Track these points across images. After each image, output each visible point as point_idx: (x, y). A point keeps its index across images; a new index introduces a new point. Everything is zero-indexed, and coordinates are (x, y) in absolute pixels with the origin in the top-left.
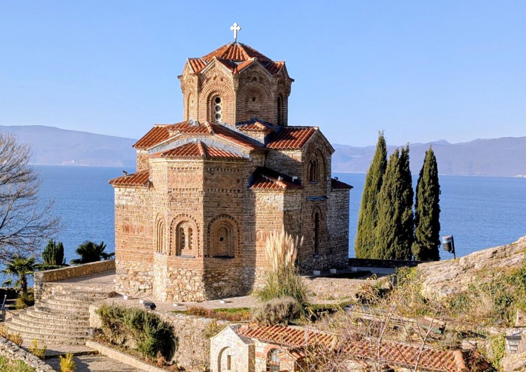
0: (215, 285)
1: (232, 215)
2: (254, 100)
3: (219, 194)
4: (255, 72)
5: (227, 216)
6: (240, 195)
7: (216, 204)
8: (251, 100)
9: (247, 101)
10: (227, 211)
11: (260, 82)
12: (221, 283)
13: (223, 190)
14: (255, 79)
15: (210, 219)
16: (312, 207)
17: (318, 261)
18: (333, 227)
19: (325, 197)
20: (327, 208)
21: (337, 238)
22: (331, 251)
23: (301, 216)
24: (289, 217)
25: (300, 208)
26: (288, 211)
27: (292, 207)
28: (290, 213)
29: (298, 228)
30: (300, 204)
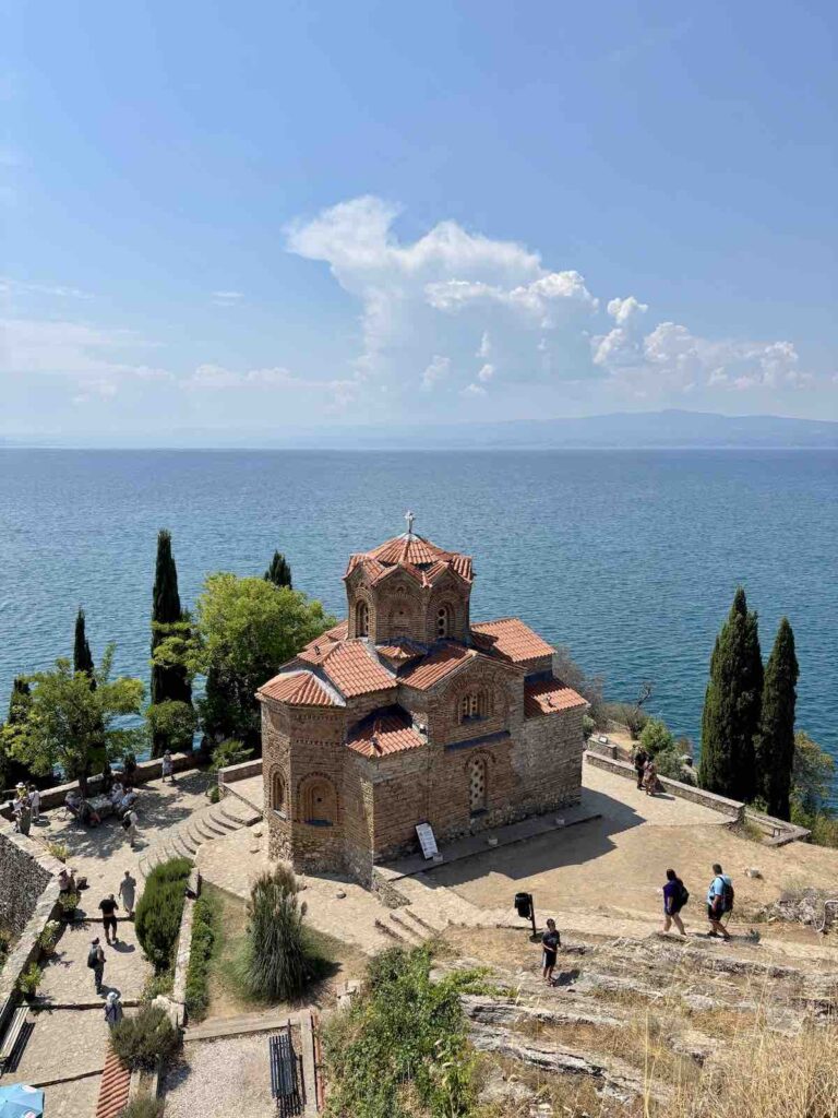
0: (307, 856)
1: (329, 773)
3: (311, 747)
5: (321, 774)
6: (338, 749)
7: (308, 759)
8: (397, 613)
9: (391, 616)
10: (322, 769)
12: (315, 854)
13: (316, 743)
14: (401, 589)
15: (299, 777)
16: (463, 756)
17: (485, 817)
18: (531, 765)
19: (507, 733)
20: (511, 746)
21: (545, 776)
22: (527, 796)
23: (431, 776)
24: (392, 787)
25: (426, 767)
26: (388, 781)
27: (400, 772)
28: (394, 782)
29: (420, 795)
30: (426, 762)
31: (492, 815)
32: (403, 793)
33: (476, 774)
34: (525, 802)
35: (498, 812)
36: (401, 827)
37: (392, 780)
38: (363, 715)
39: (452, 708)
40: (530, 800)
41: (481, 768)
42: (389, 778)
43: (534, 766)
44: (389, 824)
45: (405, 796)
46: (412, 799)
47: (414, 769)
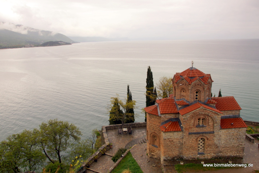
1: (157, 134)
2: (184, 91)
3: (153, 126)
4: (183, 82)
7: (152, 129)
8: (182, 91)
9: (181, 92)
11: (185, 86)
13: (155, 125)
14: (183, 84)
15: (150, 133)
16: (196, 136)
17: (203, 155)
18: (222, 143)
19: (213, 132)
20: (214, 136)
21: (228, 147)
22: (221, 152)
23: (184, 140)
24: (170, 141)
25: (182, 137)
26: (168, 139)
27: (173, 137)
28: (171, 139)
29: (180, 145)
30: (182, 136)
31: (206, 155)
32: (174, 143)
33: (201, 142)
34: (219, 154)
35: (208, 155)
36: (173, 152)
37: (170, 139)
39: (193, 121)
40: (222, 153)
41: (203, 141)
43: (224, 143)
44: (168, 150)
45: (174, 144)
46: (177, 145)
47: (177, 137)
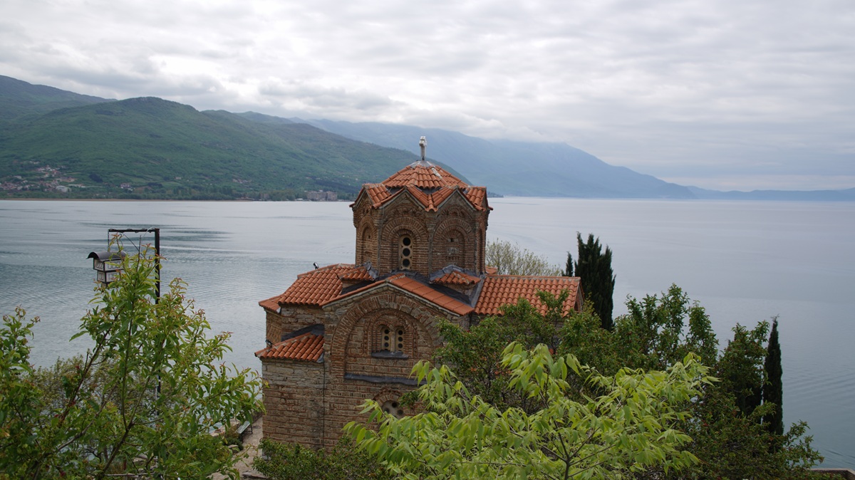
2: (369, 237)
16: (369, 390)
23: (327, 398)
24: (282, 394)
25: (321, 386)
26: (278, 386)
27: (291, 381)
28: (284, 389)
29: (315, 414)
30: (321, 381)
32: (295, 403)
36: (294, 439)
37: (283, 386)
38: (298, 327)
39: (359, 334)
42: (279, 383)
44: (278, 430)
45: (298, 408)
46: (306, 414)
47: (307, 384)
